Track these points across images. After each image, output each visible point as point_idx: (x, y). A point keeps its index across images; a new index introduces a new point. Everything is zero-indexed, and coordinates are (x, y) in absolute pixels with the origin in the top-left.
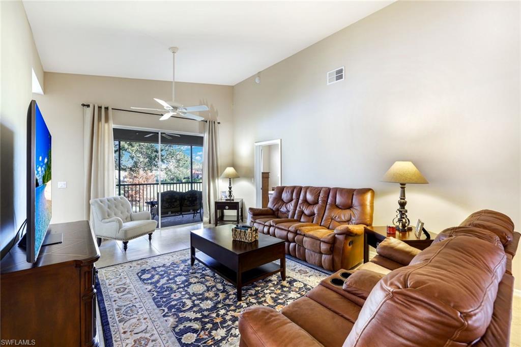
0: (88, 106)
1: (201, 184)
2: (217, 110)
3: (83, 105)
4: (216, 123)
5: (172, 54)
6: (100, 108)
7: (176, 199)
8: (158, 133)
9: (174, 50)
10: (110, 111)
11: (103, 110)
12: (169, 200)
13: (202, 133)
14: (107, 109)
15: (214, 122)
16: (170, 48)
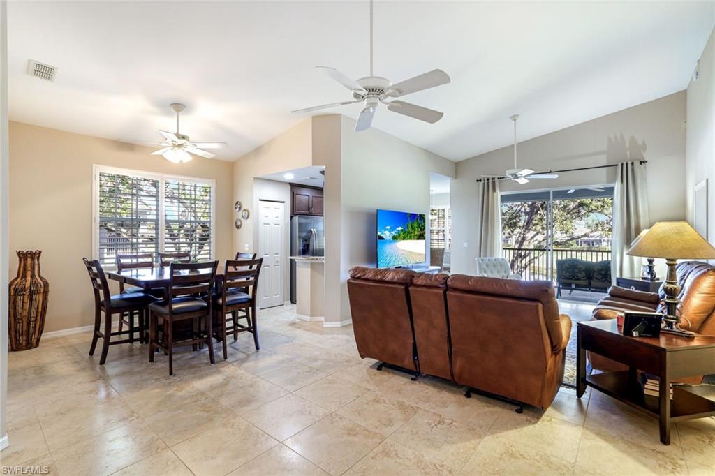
0: (481, 180)
1: (610, 254)
2: (644, 142)
3: (478, 181)
4: (637, 164)
5: (513, 122)
6: (488, 179)
7: (580, 269)
8: (549, 192)
9: (514, 118)
10: (496, 180)
11: (491, 181)
12: (570, 270)
13: (613, 182)
14: (493, 179)
15: (632, 164)
16: (511, 117)
